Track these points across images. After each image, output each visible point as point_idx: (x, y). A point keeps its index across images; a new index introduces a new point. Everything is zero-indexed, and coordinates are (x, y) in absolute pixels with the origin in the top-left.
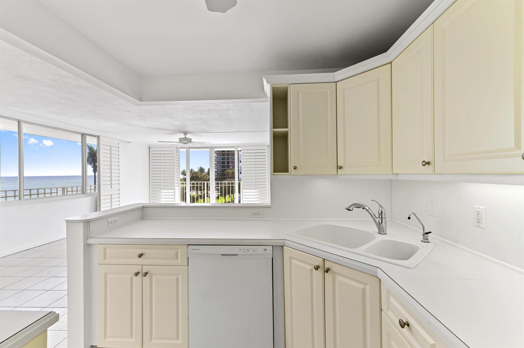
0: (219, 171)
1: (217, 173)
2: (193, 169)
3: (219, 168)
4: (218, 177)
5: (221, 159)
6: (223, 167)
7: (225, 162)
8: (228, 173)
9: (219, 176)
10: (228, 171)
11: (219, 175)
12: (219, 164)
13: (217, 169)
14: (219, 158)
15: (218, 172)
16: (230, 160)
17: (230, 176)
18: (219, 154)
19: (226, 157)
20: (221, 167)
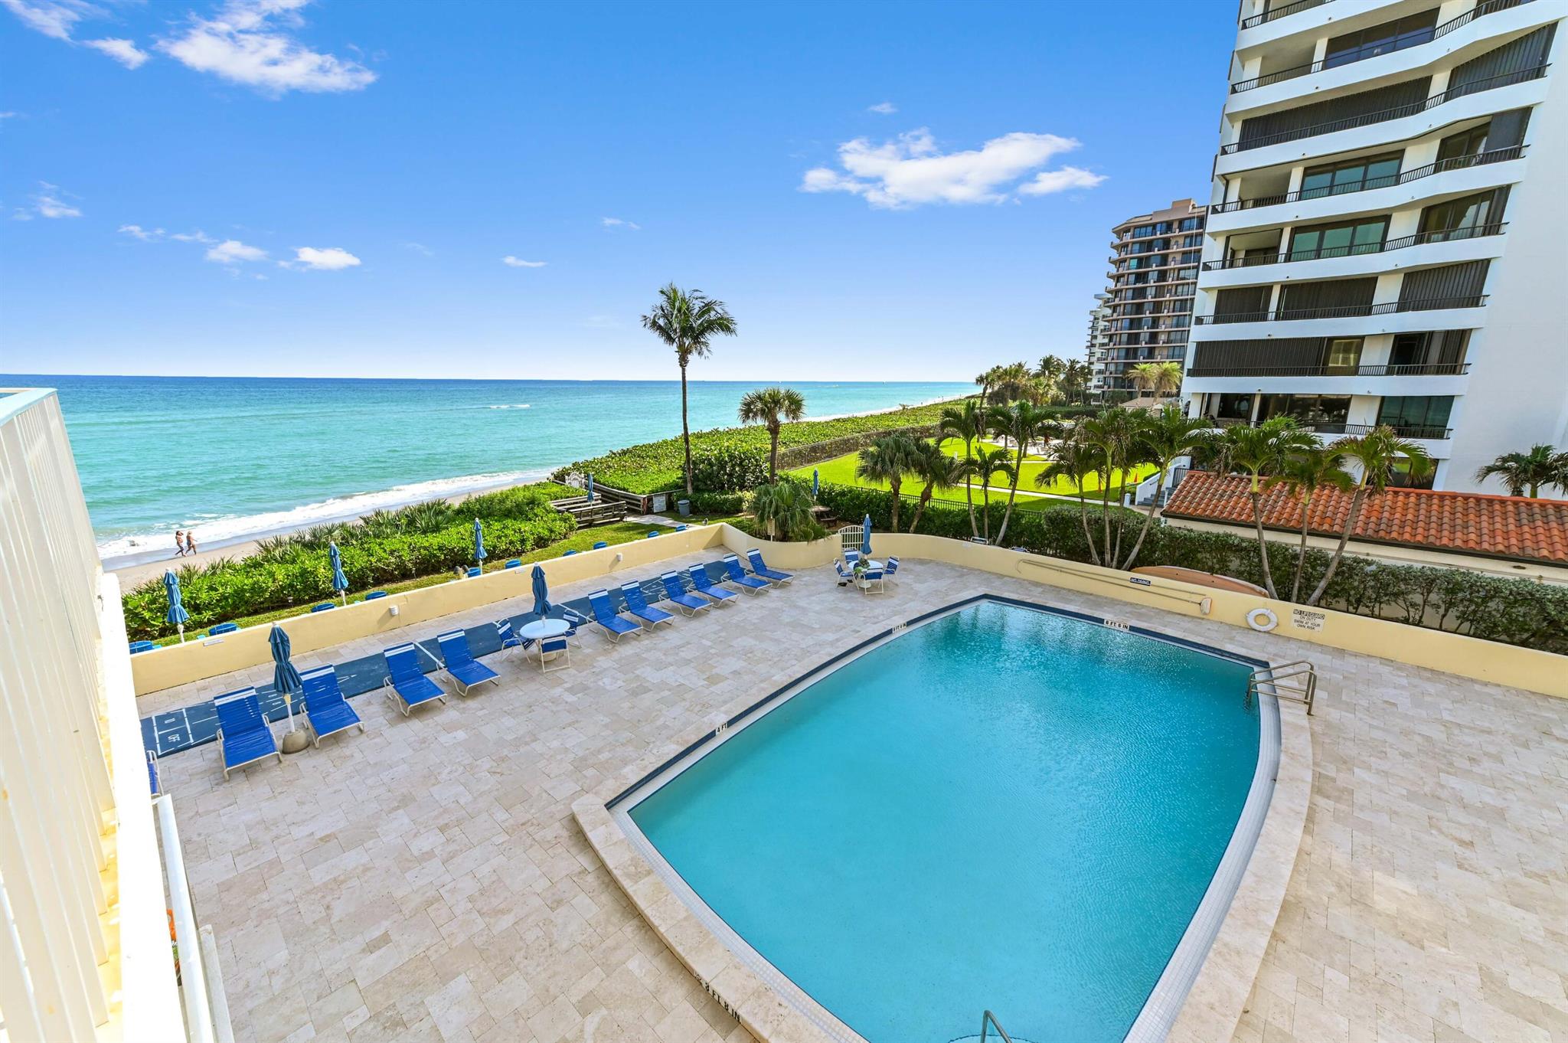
0: (1112, 368)
1: (1105, 378)
2: (1023, 363)
3: (1113, 359)
4: (1103, 392)
5: (1126, 323)
6: (1131, 353)
7: (1142, 335)
8: (1143, 378)
9: (1109, 387)
10: (1144, 370)
11: (1112, 383)
12: (1114, 345)
13: (1106, 364)
14: (1118, 320)
15: (1108, 373)
16: (1162, 328)
17: (1152, 386)
18: (1120, 305)
19: (1148, 315)
20: (1123, 353)
